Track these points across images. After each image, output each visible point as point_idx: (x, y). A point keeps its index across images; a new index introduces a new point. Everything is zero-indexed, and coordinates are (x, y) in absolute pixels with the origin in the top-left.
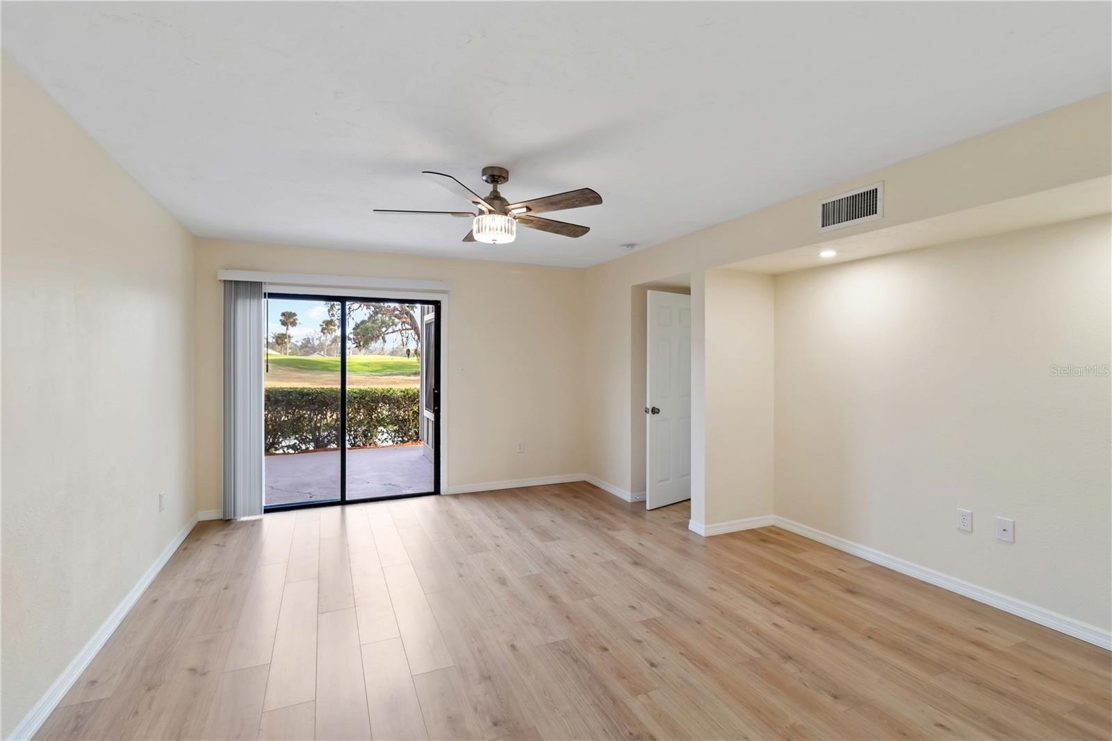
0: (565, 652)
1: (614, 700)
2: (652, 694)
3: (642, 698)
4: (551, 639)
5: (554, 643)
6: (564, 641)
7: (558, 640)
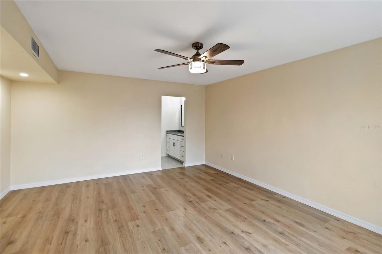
0: (169, 208)
1: (159, 199)
2: (149, 200)
3: (152, 199)
4: (174, 212)
5: (173, 211)
6: (169, 211)
7: (172, 212)
